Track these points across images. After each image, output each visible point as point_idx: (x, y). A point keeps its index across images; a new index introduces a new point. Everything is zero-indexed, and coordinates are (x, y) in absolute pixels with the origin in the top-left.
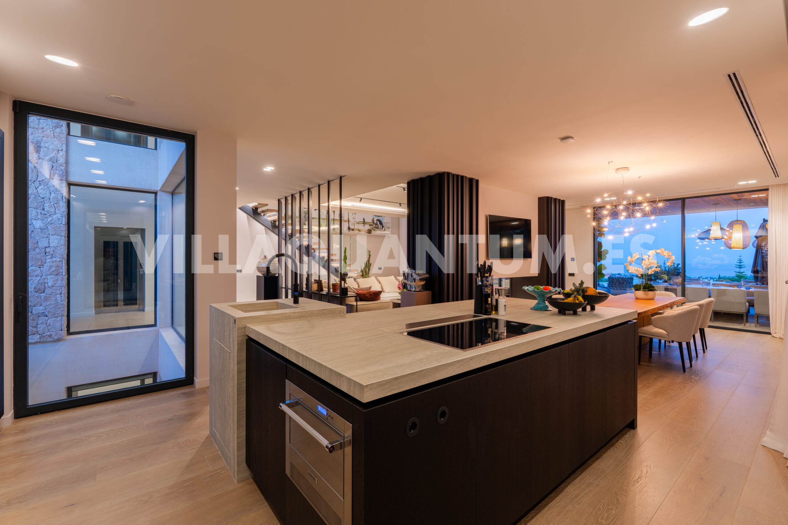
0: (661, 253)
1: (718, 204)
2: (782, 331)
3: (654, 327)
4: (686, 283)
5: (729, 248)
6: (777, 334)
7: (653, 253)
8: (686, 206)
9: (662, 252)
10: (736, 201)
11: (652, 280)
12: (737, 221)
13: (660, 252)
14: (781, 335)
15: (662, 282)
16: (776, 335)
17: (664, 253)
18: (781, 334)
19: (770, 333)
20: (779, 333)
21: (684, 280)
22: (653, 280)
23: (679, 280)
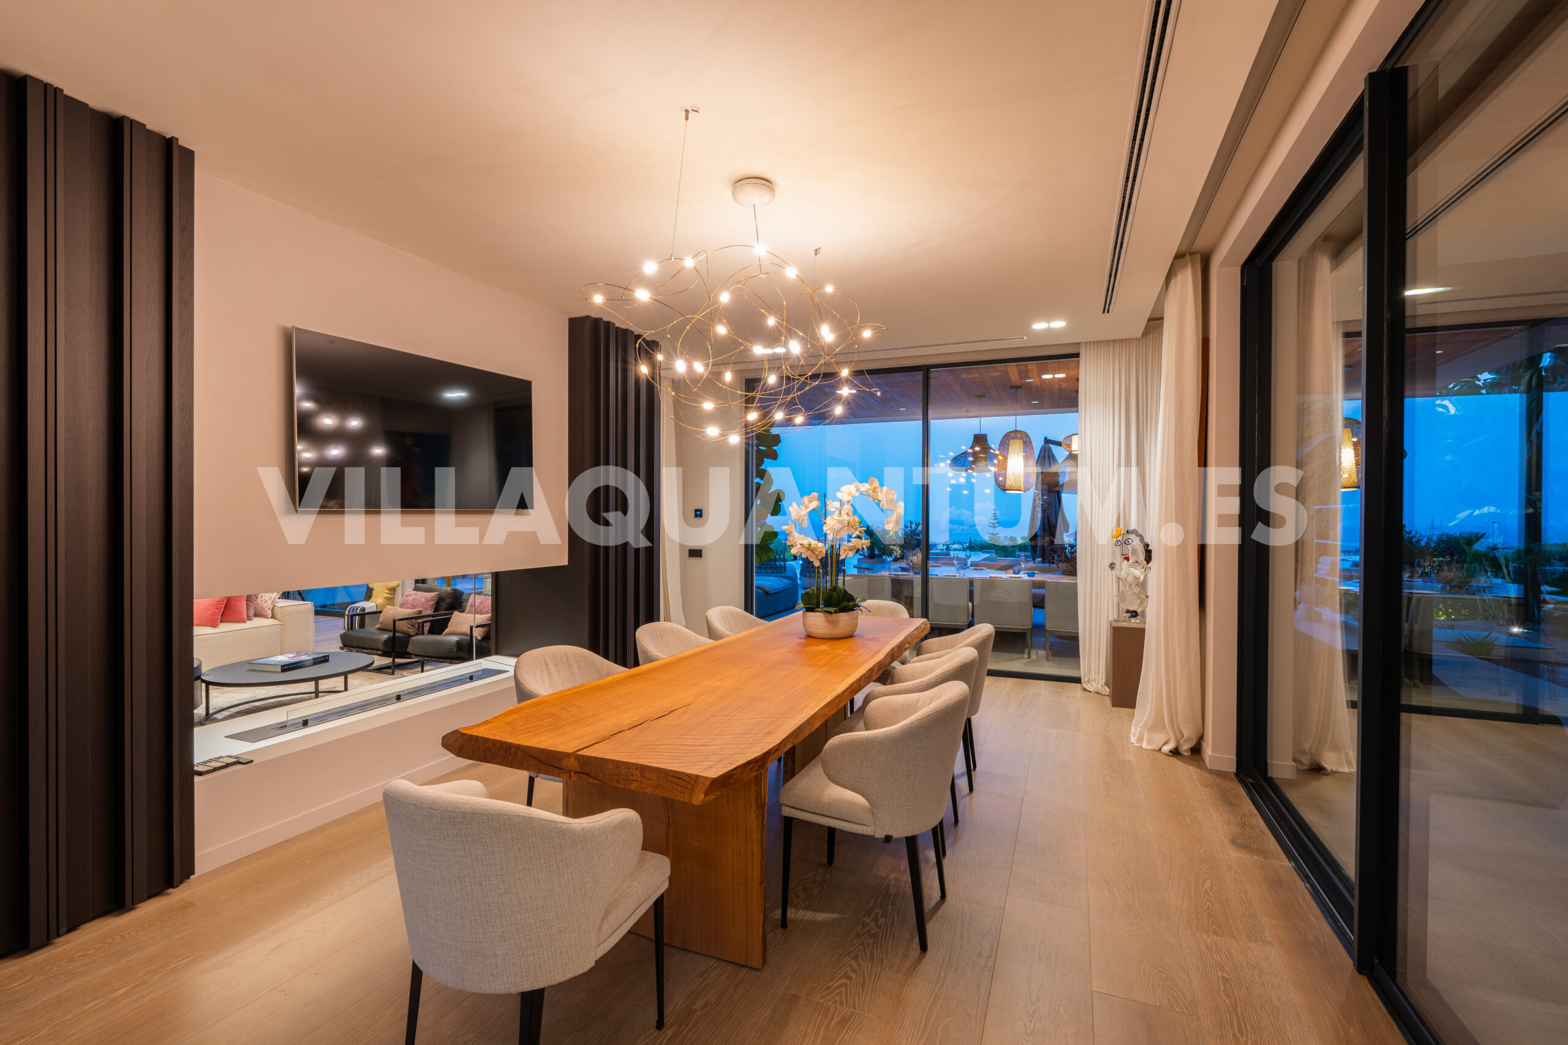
0: (870, 492)
1: (984, 396)
2: (1100, 676)
3: (828, 781)
4: (930, 563)
5: (1002, 490)
6: (1093, 683)
7: (850, 494)
8: (931, 396)
9: (874, 490)
10: (1014, 389)
11: (875, 556)
12: (1016, 431)
13: (869, 490)
14: (1099, 686)
15: (891, 560)
16: (1089, 685)
17: (879, 494)
18: (1099, 684)
19: (1077, 680)
20: (1095, 680)
21: (926, 558)
22: (878, 557)
23: (917, 558)
